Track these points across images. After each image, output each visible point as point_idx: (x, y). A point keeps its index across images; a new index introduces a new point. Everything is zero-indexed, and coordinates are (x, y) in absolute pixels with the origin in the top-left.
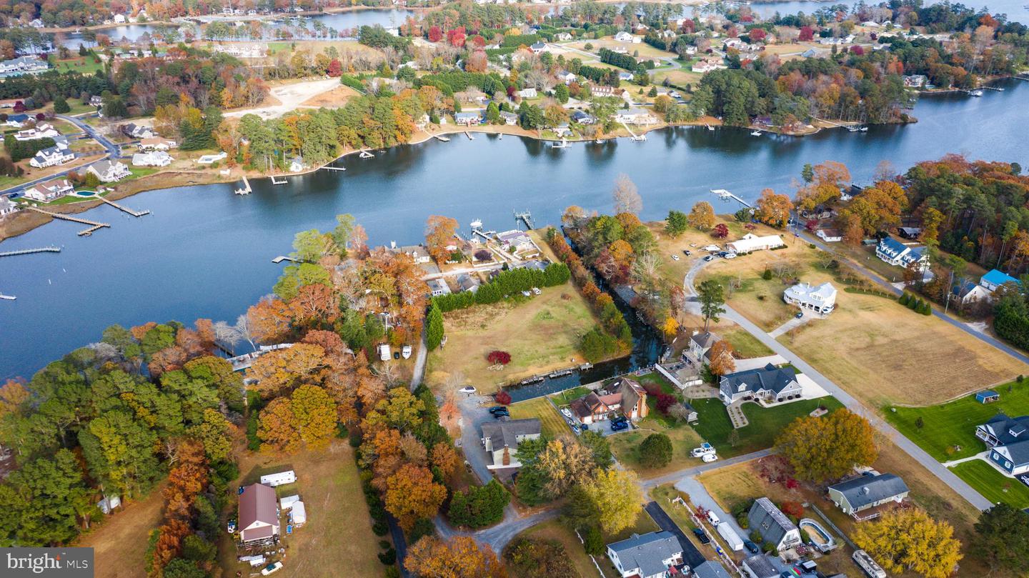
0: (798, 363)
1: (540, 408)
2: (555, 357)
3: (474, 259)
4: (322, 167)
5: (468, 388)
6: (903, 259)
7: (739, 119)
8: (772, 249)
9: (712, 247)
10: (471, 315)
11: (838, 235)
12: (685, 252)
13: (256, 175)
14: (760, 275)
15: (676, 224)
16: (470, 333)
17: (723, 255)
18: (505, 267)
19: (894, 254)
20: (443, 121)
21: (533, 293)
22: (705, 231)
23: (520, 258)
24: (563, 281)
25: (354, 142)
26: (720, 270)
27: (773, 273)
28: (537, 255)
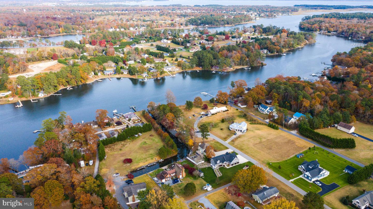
0: (237, 151)
1: (145, 178)
2: (149, 158)
3: (115, 125)
4: (52, 94)
5: (116, 174)
6: (267, 111)
7: (207, 67)
8: (224, 112)
9: (203, 113)
10: (115, 146)
11: (245, 105)
12: (193, 115)
13: (24, 99)
14: (220, 121)
15: (189, 105)
16: (116, 153)
17: (207, 115)
18: (127, 126)
19: (265, 110)
20: (99, 74)
21: (139, 135)
22: (200, 107)
23: (133, 122)
24: (150, 130)
25: (64, 84)
26: (206, 121)
27: (225, 120)
28: (139, 121)
